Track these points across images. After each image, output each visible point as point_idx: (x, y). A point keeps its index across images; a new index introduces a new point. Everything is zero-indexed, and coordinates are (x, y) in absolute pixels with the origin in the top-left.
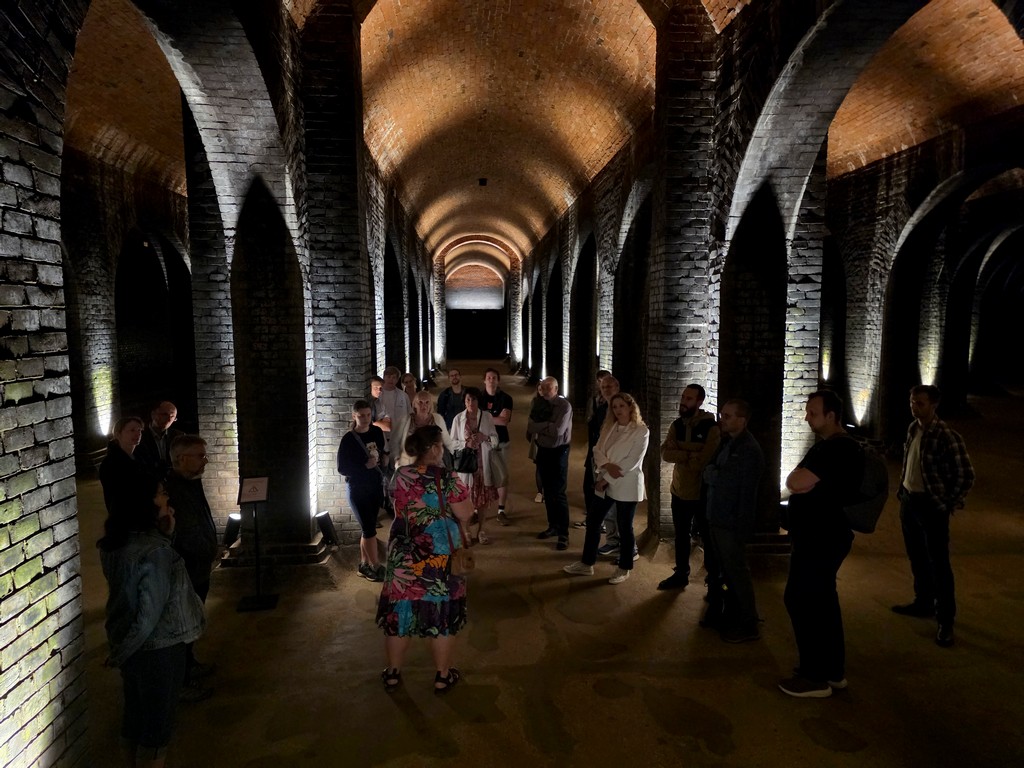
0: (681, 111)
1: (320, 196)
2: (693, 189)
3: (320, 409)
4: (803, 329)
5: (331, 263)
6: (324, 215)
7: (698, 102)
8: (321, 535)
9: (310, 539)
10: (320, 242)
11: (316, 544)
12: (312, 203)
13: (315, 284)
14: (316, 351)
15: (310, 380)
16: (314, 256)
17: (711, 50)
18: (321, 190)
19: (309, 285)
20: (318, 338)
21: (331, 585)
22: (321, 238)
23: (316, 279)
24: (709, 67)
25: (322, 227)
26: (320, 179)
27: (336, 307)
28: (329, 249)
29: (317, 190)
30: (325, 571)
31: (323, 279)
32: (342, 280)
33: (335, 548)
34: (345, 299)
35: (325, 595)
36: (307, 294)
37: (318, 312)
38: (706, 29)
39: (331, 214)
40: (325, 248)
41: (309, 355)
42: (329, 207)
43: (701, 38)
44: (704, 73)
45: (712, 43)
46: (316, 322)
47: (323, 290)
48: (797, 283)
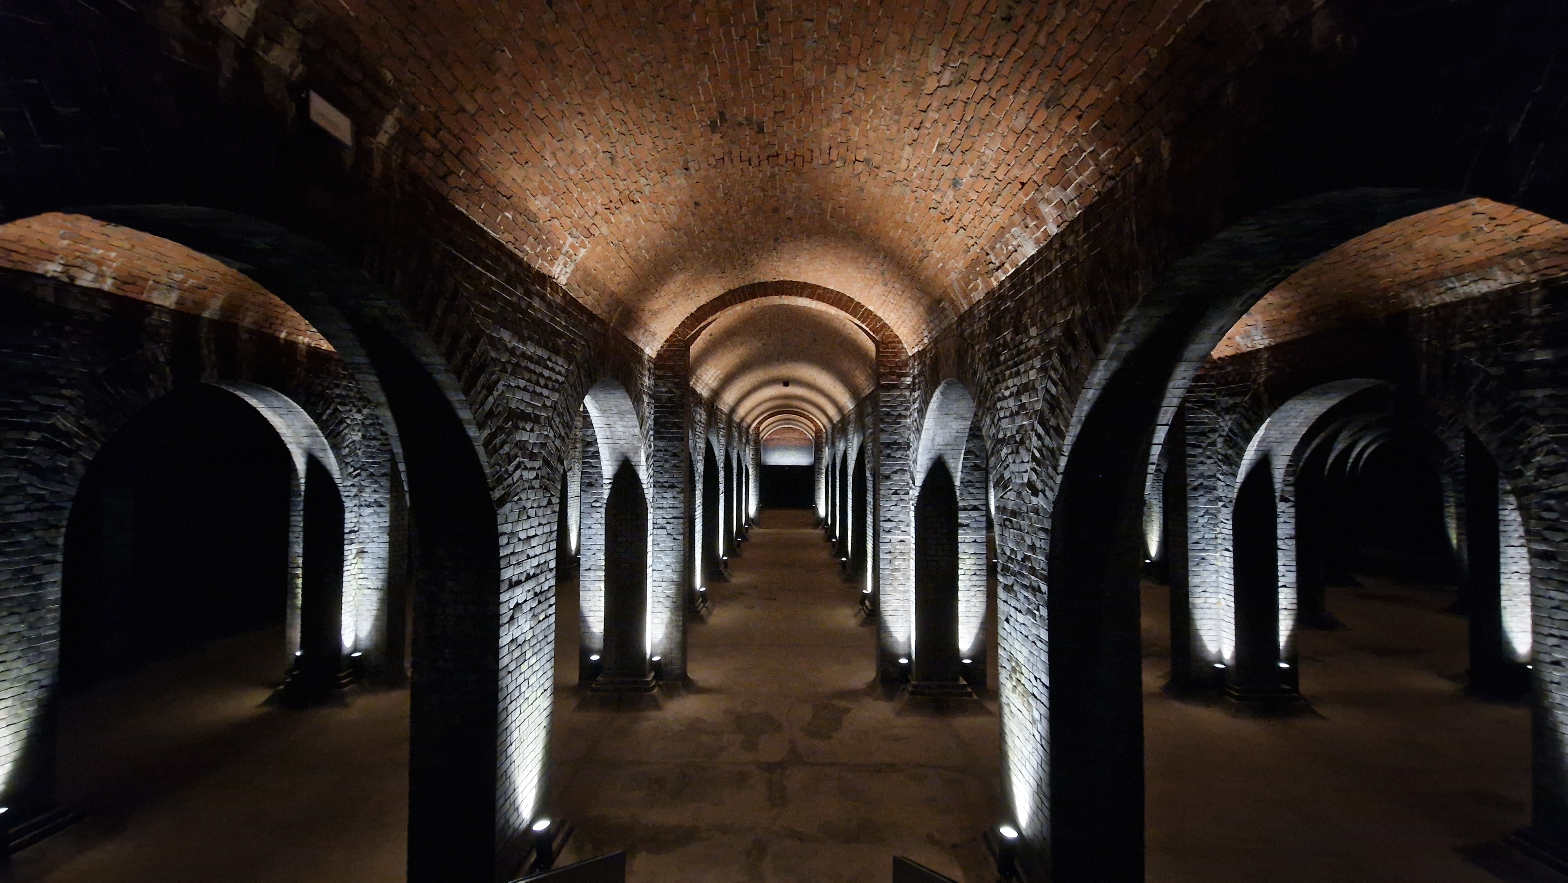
0: (888, 401)
1: (661, 454)
2: (898, 449)
3: (655, 589)
4: (975, 541)
5: (665, 495)
6: (662, 466)
7: (899, 396)
8: (653, 674)
9: (645, 676)
10: (659, 482)
11: (649, 679)
12: (656, 459)
13: (655, 508)
14: (653, 551)
15: (649, 571)
16: (655, 491)
17: (907, 365)
18: (662, 451)
19: (651, 510)
20: (656, 543)
21: (658, 707)
22: (661, 480)
23: (656, 506)
24: (906, 375)
25: (661, 473)
26: (661, 444)
27: (667, 523)
28: (665, 487)
29: (658, 451)
30: (654, 699)
31: (661, 506)
32: (671, 506)
33: (661, 683)
34: (673, 518)
35: (654, 714)
36: (650, 516)
37: (656, 526)
38: (903, 353)
39: (667, 466)
40: (662, 486)
41: (649, 555)
42: (666, 461)
43: (899, 357)
44: (902, 379)
45: (907, 361)
46: (655, 533)
47: (660, 512)
48: (970, 510)
